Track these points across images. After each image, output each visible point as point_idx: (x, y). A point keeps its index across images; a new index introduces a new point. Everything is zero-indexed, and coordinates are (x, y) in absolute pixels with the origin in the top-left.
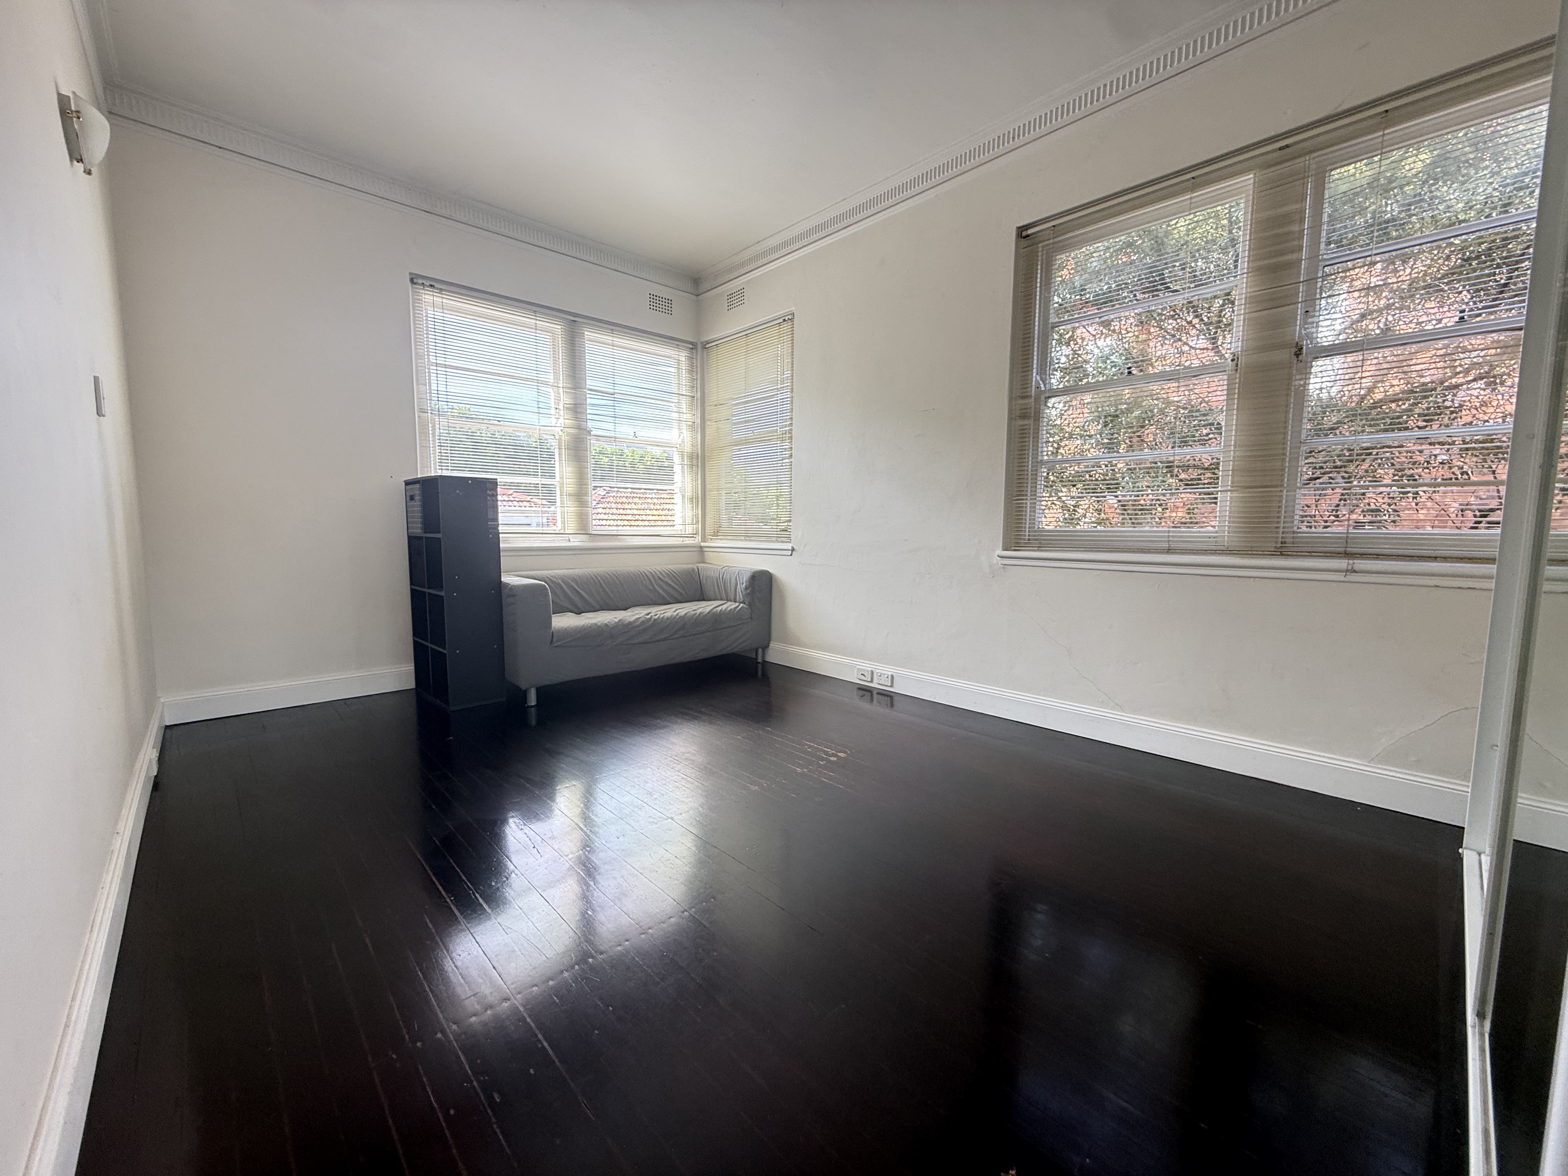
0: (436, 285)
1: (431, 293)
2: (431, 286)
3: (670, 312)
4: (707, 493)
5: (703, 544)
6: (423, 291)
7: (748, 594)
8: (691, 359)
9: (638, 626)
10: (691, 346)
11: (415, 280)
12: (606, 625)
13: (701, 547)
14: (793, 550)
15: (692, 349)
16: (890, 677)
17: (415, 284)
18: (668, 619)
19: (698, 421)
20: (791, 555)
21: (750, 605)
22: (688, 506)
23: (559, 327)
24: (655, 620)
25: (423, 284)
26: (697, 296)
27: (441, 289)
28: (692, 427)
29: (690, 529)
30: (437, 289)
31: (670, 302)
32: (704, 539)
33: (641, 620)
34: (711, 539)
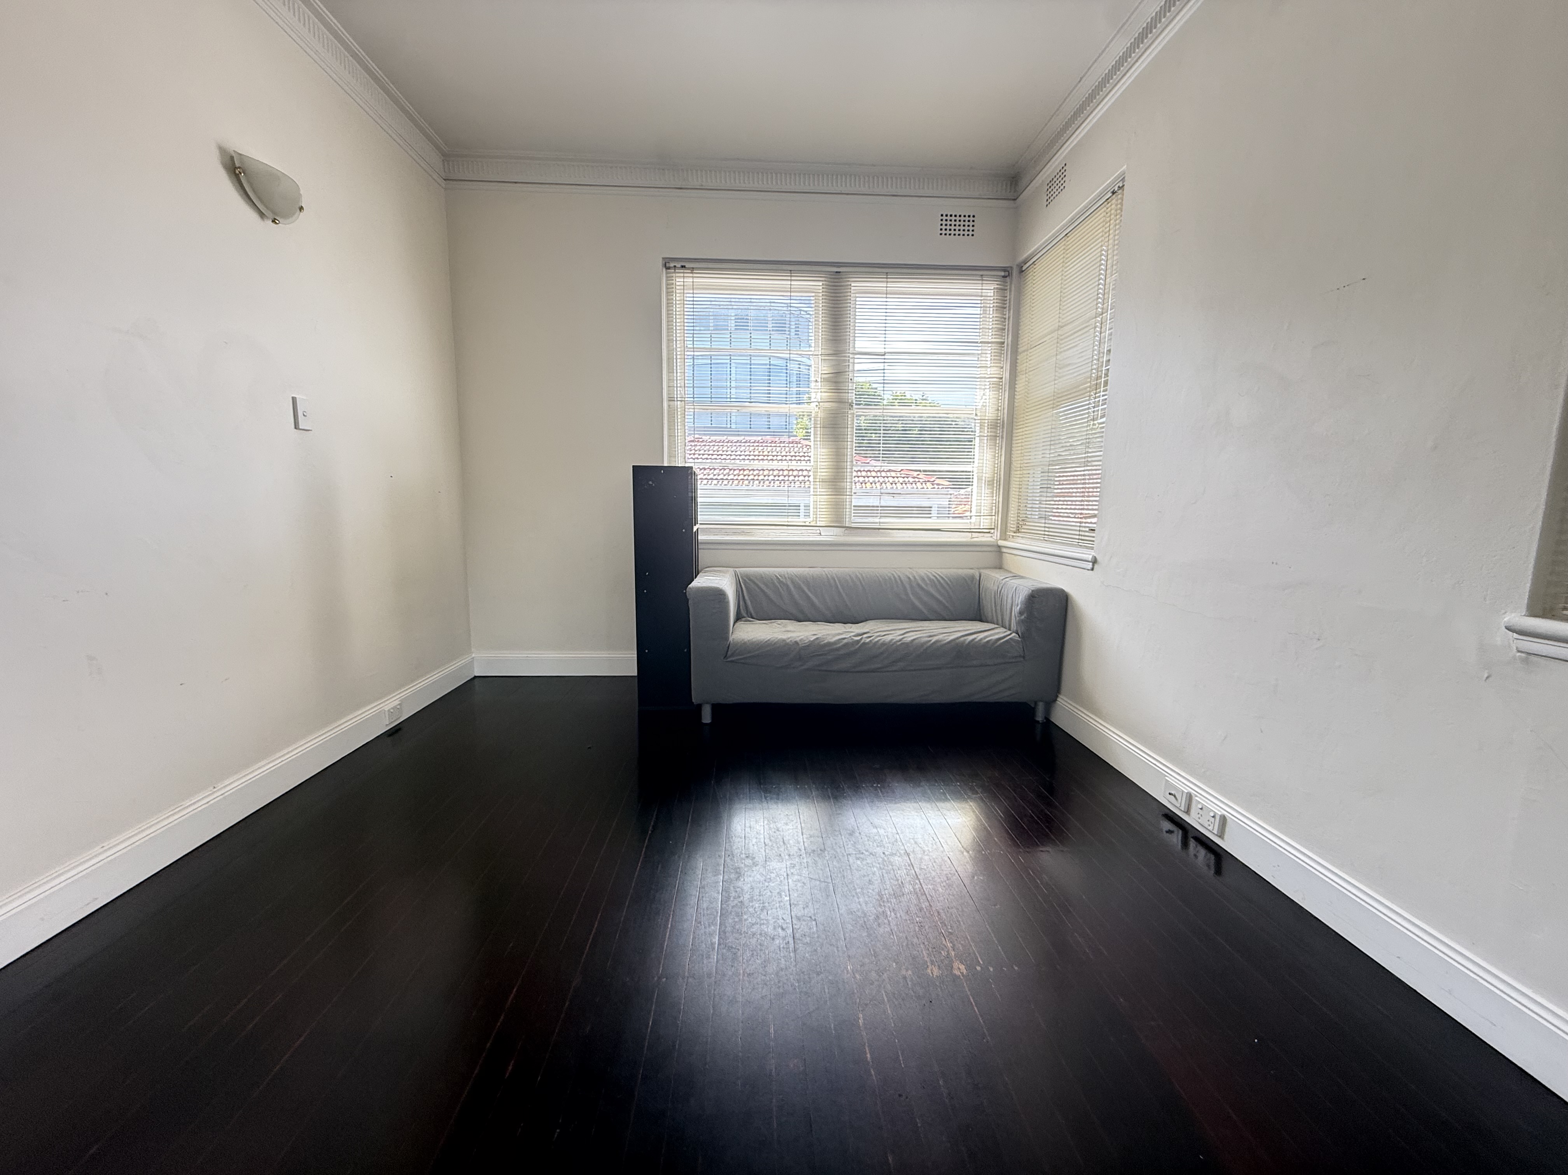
0: (687, 265)
1: (682, 275)
2: (683, 267)
3: (971, 233)
4: (1013, 472)
5: (1001, 543)
6: (674, 275)
7: (1022, 621)
8: (1002, 290)
9: (838, 649)
10: (1003, 274)
11: (668, 265)
12: (796, 642)
13: (999, 547)
14: (1095, 561)
15: (1004, 277)
16: (1218, 818)
17: (669, 268)
18: (884, 644)
19: (1006, 376)
20: (1092, 569)
21: (1023, 636)
22: (986, 491)
23: (821, 284)
24: (864, 643)
25: (675, 266)
26: (1015, 200)
27: (693, 269)
28: (998, 386)
29: (985, 523)
30: (689, 269)
31: (971, 219)
32: (1004, 537)
33: (845, 641)
34: (1013, 536)
